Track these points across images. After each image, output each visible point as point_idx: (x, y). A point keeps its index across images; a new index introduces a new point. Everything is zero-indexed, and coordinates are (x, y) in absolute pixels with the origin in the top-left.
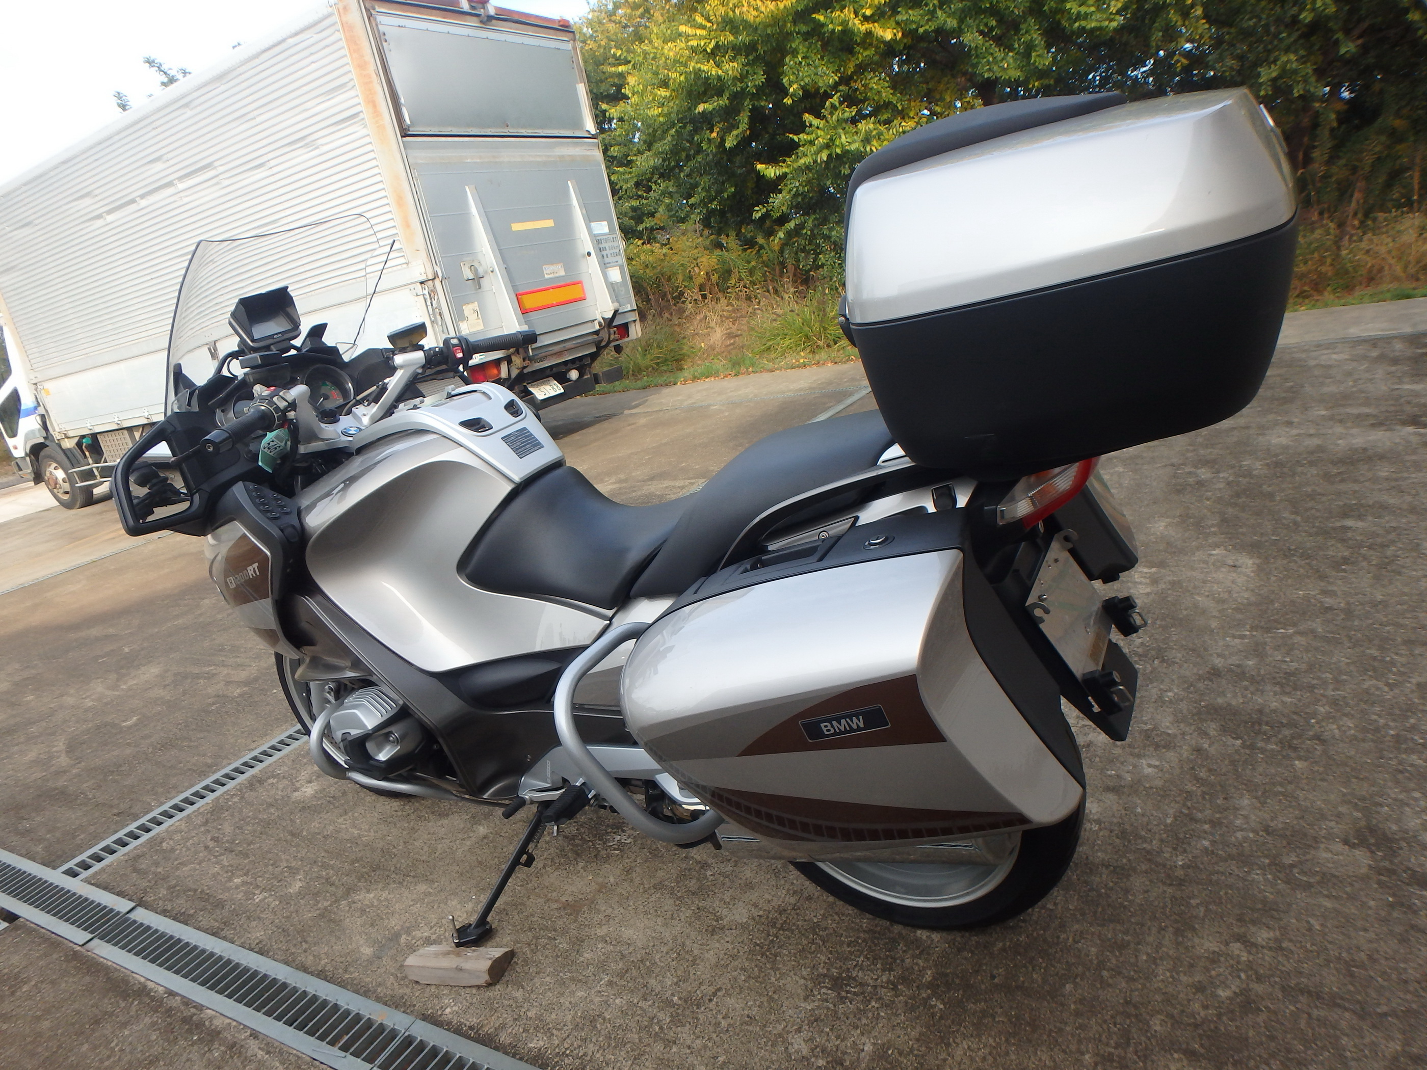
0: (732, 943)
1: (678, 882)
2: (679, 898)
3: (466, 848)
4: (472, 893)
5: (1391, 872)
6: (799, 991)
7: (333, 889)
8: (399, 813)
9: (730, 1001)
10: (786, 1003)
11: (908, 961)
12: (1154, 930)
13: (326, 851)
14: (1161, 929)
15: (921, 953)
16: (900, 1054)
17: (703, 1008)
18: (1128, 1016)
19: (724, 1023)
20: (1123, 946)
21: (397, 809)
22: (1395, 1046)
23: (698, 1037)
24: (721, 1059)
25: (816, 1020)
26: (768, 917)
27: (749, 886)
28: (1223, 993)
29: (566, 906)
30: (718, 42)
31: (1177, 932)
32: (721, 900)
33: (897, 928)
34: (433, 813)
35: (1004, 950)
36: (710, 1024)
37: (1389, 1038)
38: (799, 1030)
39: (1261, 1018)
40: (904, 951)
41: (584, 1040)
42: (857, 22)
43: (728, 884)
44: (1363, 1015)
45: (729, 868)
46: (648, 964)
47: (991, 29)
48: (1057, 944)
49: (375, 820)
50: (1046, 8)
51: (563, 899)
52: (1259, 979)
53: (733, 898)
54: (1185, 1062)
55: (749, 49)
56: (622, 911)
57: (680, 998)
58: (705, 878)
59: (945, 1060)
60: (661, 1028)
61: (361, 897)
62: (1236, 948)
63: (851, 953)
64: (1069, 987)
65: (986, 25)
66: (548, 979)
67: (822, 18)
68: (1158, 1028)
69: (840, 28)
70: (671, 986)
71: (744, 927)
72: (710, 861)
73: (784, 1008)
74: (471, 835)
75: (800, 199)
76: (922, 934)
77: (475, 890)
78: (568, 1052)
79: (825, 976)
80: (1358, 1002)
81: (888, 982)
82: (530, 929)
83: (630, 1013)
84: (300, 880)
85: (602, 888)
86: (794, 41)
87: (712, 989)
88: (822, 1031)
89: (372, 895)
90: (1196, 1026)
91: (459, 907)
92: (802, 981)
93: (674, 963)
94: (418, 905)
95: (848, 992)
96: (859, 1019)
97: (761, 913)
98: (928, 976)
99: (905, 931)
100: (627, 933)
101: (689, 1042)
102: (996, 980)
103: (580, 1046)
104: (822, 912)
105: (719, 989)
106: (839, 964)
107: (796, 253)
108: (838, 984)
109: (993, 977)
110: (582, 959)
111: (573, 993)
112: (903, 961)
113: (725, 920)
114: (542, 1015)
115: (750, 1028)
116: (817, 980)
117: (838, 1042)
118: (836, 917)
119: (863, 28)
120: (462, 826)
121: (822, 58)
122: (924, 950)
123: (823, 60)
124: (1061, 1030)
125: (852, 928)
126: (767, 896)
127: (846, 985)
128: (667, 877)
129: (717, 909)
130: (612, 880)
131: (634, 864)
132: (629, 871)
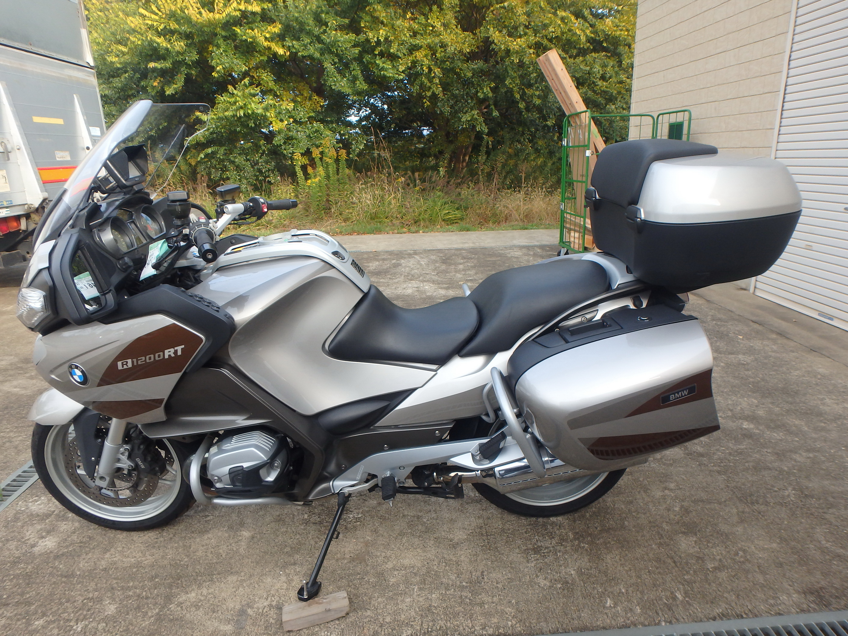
0: (469, 549)
1: (411, 529)
2: (420, 536)
3: (245, 547)
4: (278, 572)
5: (691, 454)
6: (522, 560)
7: (150, 600)
8: (162, 539)
9: (493, 575)
10: (521, 567)
11: (557, 532)
12: (637, 493)
13: (115, 579)
14: (639, 492)
15: (560, 527)
16: (588, 570)
17: (483, 583)
18: (654, 527)
19: (500, 586)
20: (631, 502)
21: (156, 537)
22: (735, 510)
23: (493, 597)
24: (513, 601)
25: (541, 569)
26: (476, 532)
27: (453, 520)
28: (677, 509)
29: (352, 560)
30: (165, 26)
31: (644, 491)
32: (444, 531)
33: (541, 520)
34: (193, 532)
35: (590, 516)
36: (493, 589)
37: (732, 509)
38: (537, 576)
39: (694, 513)
40: (552, 528)
41: (433, 620)
42: (262, 39)
43: (441, 523)
44: (720, 503)
46: (433, 573)
47: (335, 63)
48: (609, 508)
49: (142, 548)
50: (364, 60)
51: (347, 556)
52: (683, 501)
53: (450, 529)
54: (685, 536)
55: (188, 36)
56: (392, 552)
57: (467, 583)
58: (425, 523)
59: (607, 566)
60: (470, 599)
61: (184, 598)
62: (666, 491)
63: (530, 536)
64: (626, 523)
65: (333, 60)
66: (380, 600)
67: (239, 31)
68: (667, 528)
69: (251, 40)
70: (456, 579)
71: (467, 539)
72: (420, 514)
73: (522, 569)
74: (241, 538)
75: (215, 136)
76: (553, 519)
77: (278, 569)
78: (430, 630)
79: (527, 549)
80: (716, 500)
81: (557, 543)
82: (342, 578)
83: (446, 599)
84: (110, 604)
85: (367, 544)
86: (219, 39)
87: (479, 573)
88: (548, 573)
89: (193, 594)
90: (678, 523)
91: (275, 581)
92: (519, 555)
93: (447, 568)
94: (241, 589)
95: (544, 553)
96: (559, 562)
97: (471, 531)
98: (571, 536)
99: (545, 520)
100: (406, 562)
101: (490, 600)
102: (598, 529)
103: (434, 625)
104: (500, 522)
105: (483, 572)
106: (529, 542)
107: (209, 169)
108: (537, 550)
109: (596, 528)
110: (391, 583)
111: (403, 601)
112: (555, 532)
113: (455, 540)
114: (395, 618)
115: (514, 583)
116: (526, 551)
117: (559, 575)
118: (509, 523)
119: (266, 44)
120: (227, 535)
121: (235, 54)
122: (560, 526)
123: (235, 55)
124: (637, 540)
125: (521, 526)
126: (466, 523)
127: (541, 550)
128: (402, 528)
129: (446, 536)
130: (369, 538)
131: (375, 527)
132: (376, 531)
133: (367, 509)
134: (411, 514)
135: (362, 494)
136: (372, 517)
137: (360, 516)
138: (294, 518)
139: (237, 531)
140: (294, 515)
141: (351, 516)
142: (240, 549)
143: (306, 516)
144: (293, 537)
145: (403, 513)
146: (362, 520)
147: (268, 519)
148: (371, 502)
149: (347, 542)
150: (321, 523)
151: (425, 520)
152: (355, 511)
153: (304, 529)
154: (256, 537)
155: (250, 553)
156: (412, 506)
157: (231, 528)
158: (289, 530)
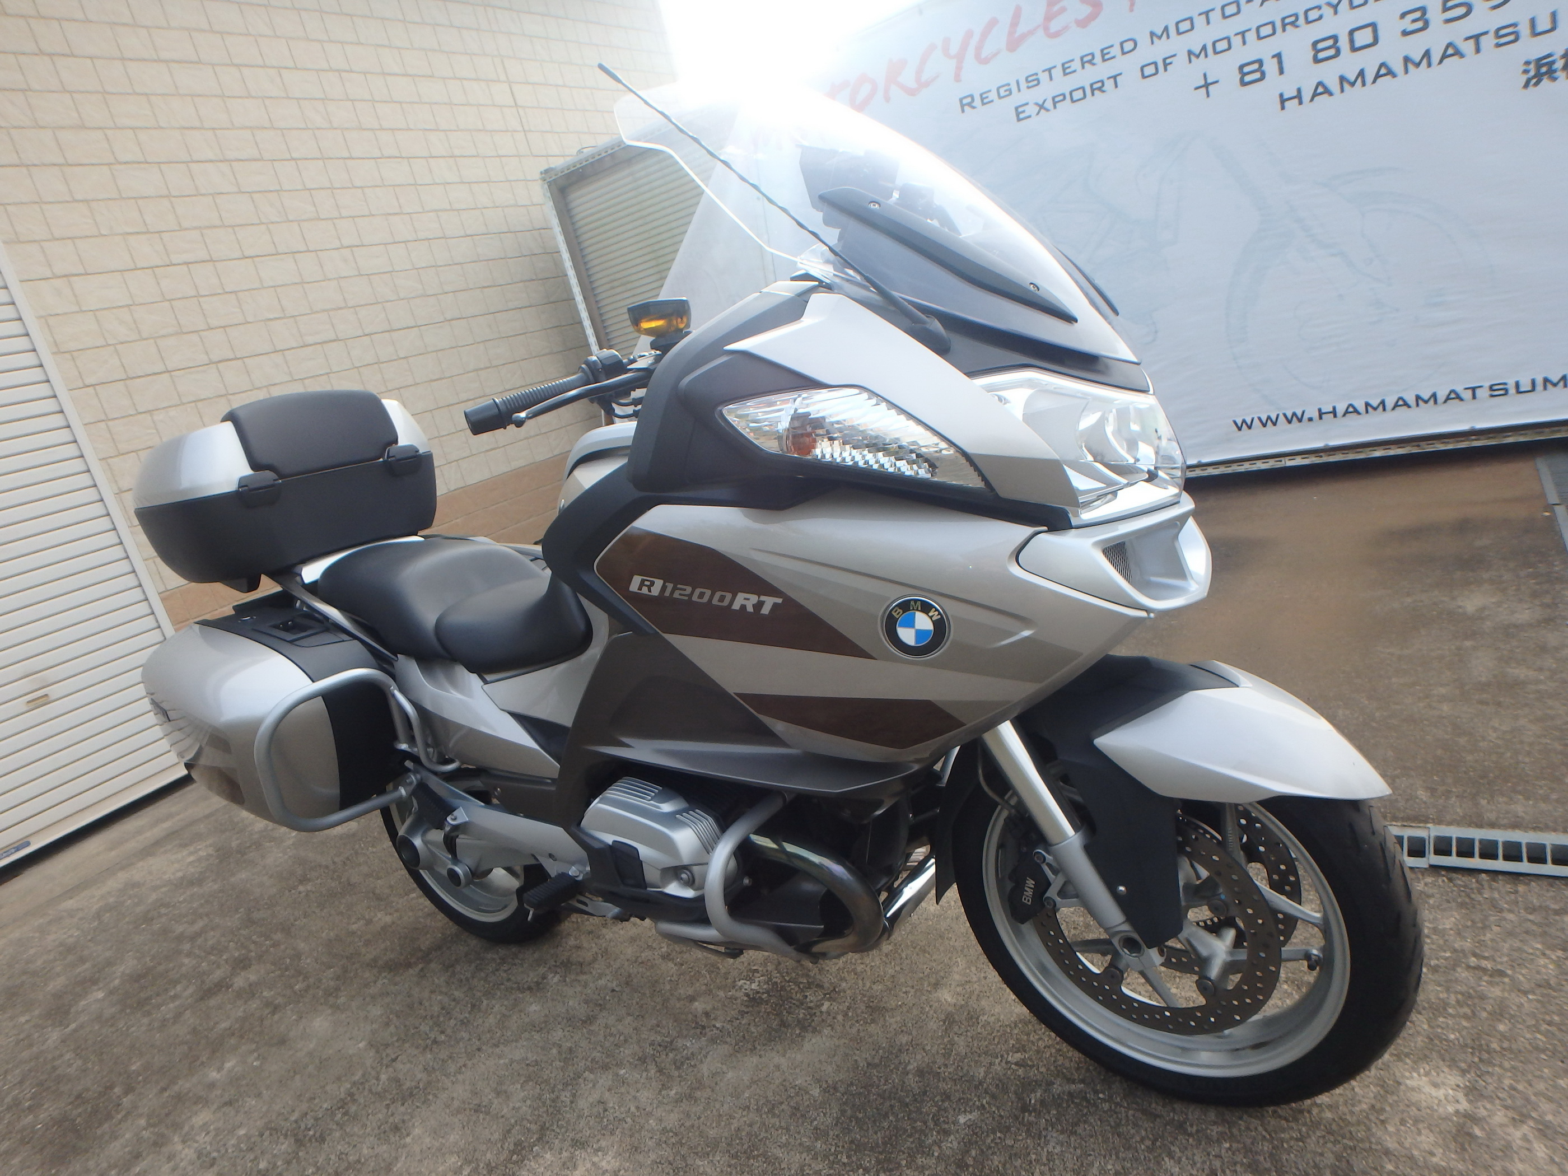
135: (699, 1031)
138: (849, 1008)
139: (962, 1006)
140: (846, 1015)
142: (964, 965)
143: (826, 1006)
144: (868, 969)
147: (893, 1021)
148: (700, 1008)
152: (740, 994)
153: (843, 979)
154: (929, 985)
155: (950, 955)
157: (973, 1018)
158: (868, 984)
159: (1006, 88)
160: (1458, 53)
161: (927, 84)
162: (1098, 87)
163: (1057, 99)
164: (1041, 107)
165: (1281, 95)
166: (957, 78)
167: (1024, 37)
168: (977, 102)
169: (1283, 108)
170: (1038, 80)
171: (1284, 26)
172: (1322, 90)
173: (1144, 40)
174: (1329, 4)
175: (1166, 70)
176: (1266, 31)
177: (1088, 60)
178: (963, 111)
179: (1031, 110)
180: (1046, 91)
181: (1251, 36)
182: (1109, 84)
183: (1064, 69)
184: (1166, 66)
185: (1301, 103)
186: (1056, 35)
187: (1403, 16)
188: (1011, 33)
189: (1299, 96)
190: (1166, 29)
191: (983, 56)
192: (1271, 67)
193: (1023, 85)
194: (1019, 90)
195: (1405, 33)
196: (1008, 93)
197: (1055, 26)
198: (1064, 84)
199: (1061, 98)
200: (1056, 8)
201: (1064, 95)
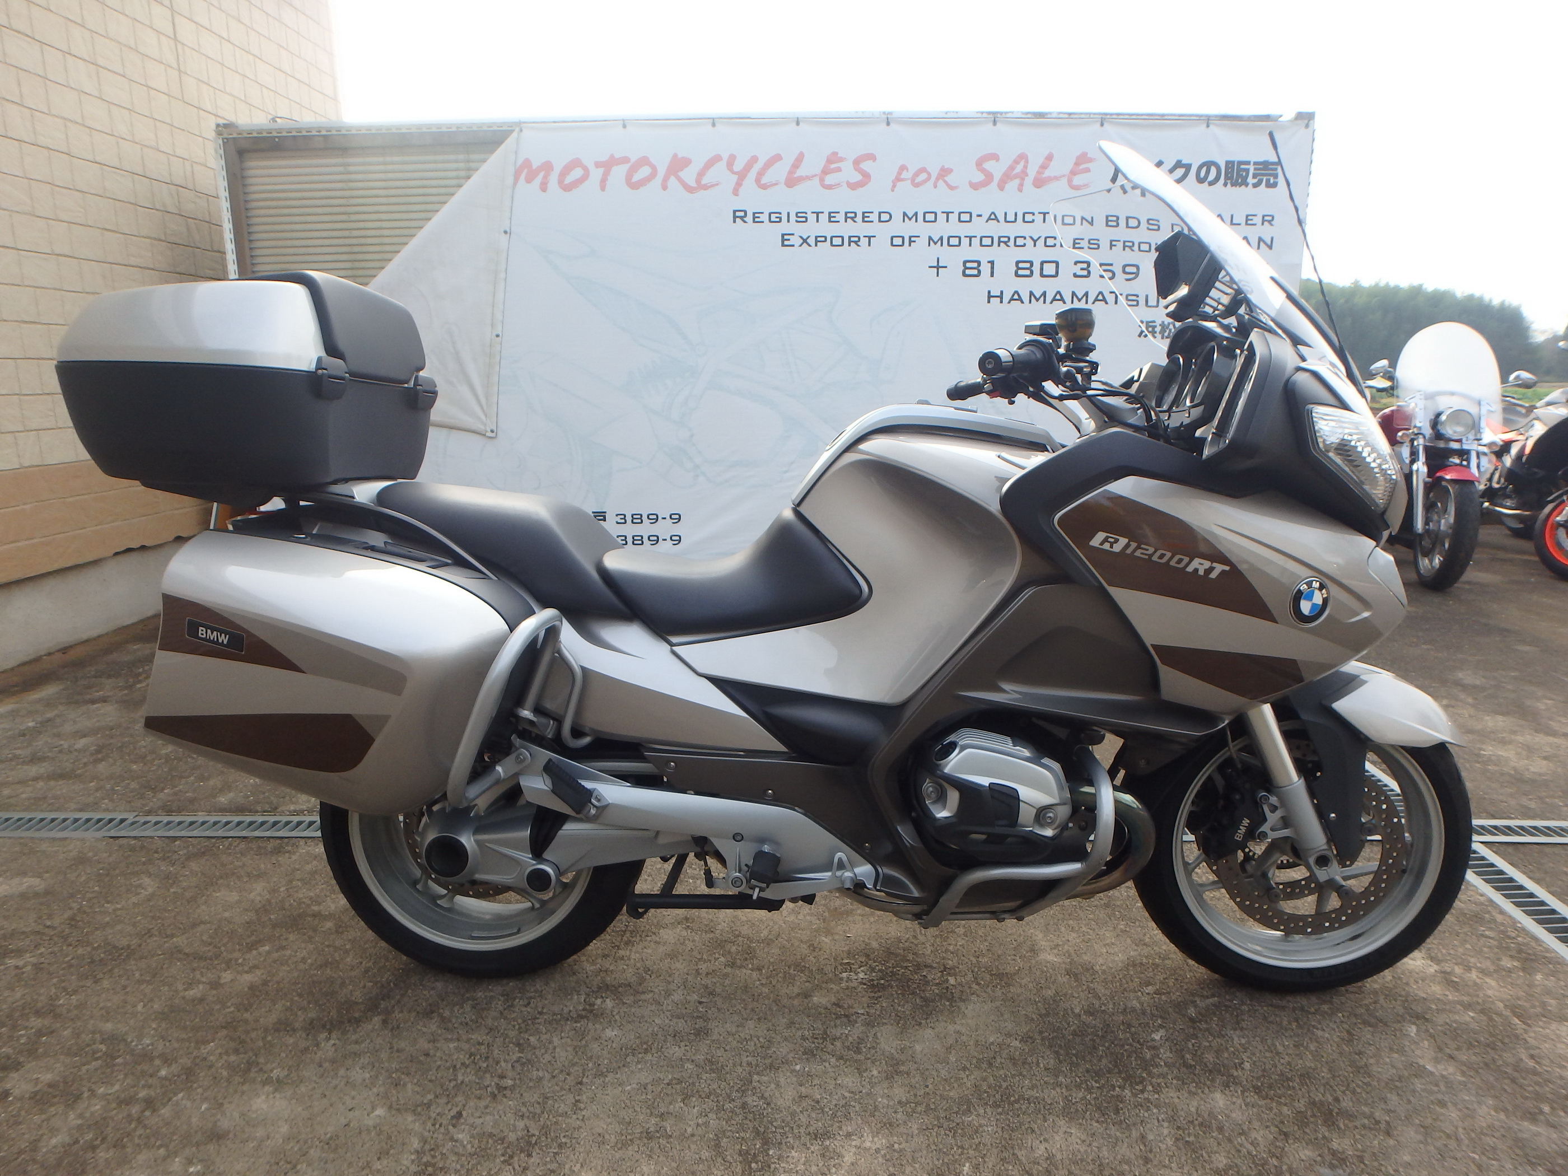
26: (640, 936)
27: (673, 956)
29: (849, 915)
32: (694, 941)
45: (703, 967)
72: (729, 970)
85: (828, 932)
97: (649, 939)
126: (649, 951)
128: (766, 950)
129: (693, 934)
130: (824, 938)
131: (815, 954)
132: (813, 948)
133: (832, 986)
134: (744, 971)
135: (845, 1020)
136: (820, 970)
137: (844, 975)
138: (975, 979)
140: (978, 984)
141: (861, 975)
143: (952, 981)
145: (761, 974)
146: (840, 967)
147: (1026, 982)
148: (824, 1001)
149: (861, 936)
150: (918, 967)
151: (722, 959)
152: (855, 984)
154: (1027, 952)
156: (741, 985)
159: (778, 215)
160: (1104, 300)
161: (706, 187)
162: (854, 241)
163: (819, 239)
164: (805, 241)
165: (989, 292)
166: (736, 192)
167: (801, 179)
168: (749, 218)
169: (989, 302)
170: (806, 218)
171: (999, 242)
172: (1017, 297)
173: (897, 217)
174: (1031, 238)
175: (910, 245)
176: (987, 241)
177: (850, 217)
178: (734, 222)
179: (795, 240)
180: (811, 229)
181: (976, 242)
182: (864, 241)
183: (830, 217)
184: (910, 242)
185: (1001, 302)
186: (829, 187)
187: (1076, 263)
188: (791, 172)
189: (1001, 297)
190: (916, 214)
191: (764, 180)
192: (985, 268)
193: (793, 218)
194: (788, 221)
195: (1075, 276)
196: (778, 220)
197: (829, 179)
198: (826, 228)
199: (823, 239)
200: (833, 166)
201: (826, 238)
